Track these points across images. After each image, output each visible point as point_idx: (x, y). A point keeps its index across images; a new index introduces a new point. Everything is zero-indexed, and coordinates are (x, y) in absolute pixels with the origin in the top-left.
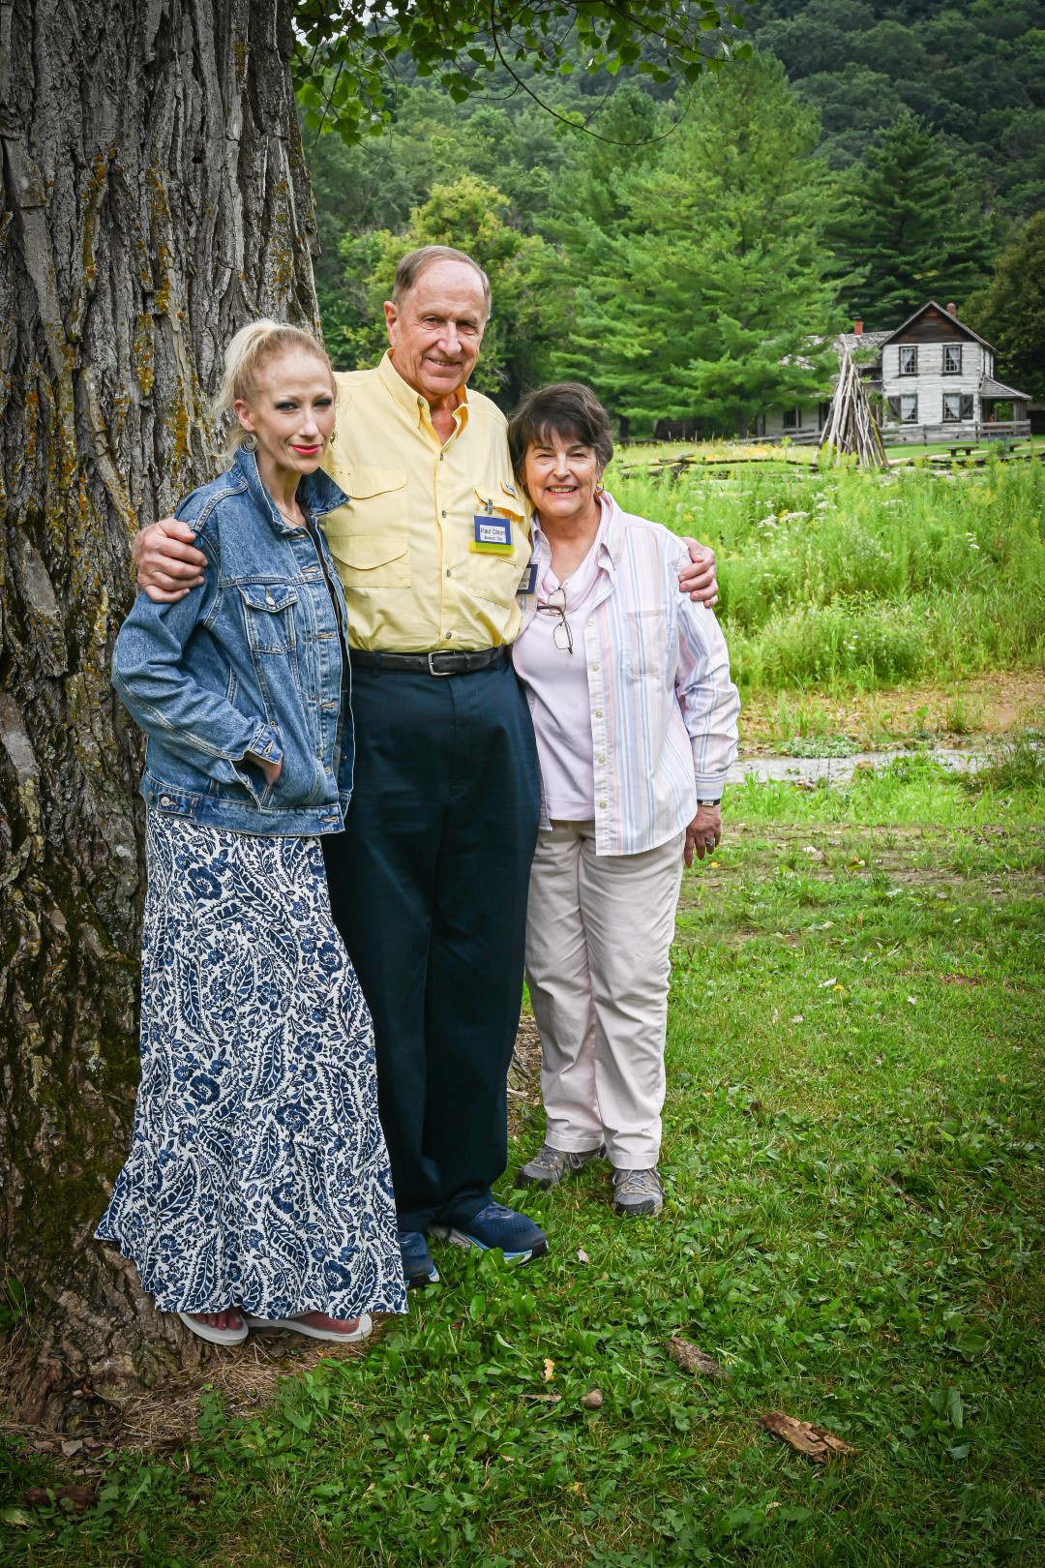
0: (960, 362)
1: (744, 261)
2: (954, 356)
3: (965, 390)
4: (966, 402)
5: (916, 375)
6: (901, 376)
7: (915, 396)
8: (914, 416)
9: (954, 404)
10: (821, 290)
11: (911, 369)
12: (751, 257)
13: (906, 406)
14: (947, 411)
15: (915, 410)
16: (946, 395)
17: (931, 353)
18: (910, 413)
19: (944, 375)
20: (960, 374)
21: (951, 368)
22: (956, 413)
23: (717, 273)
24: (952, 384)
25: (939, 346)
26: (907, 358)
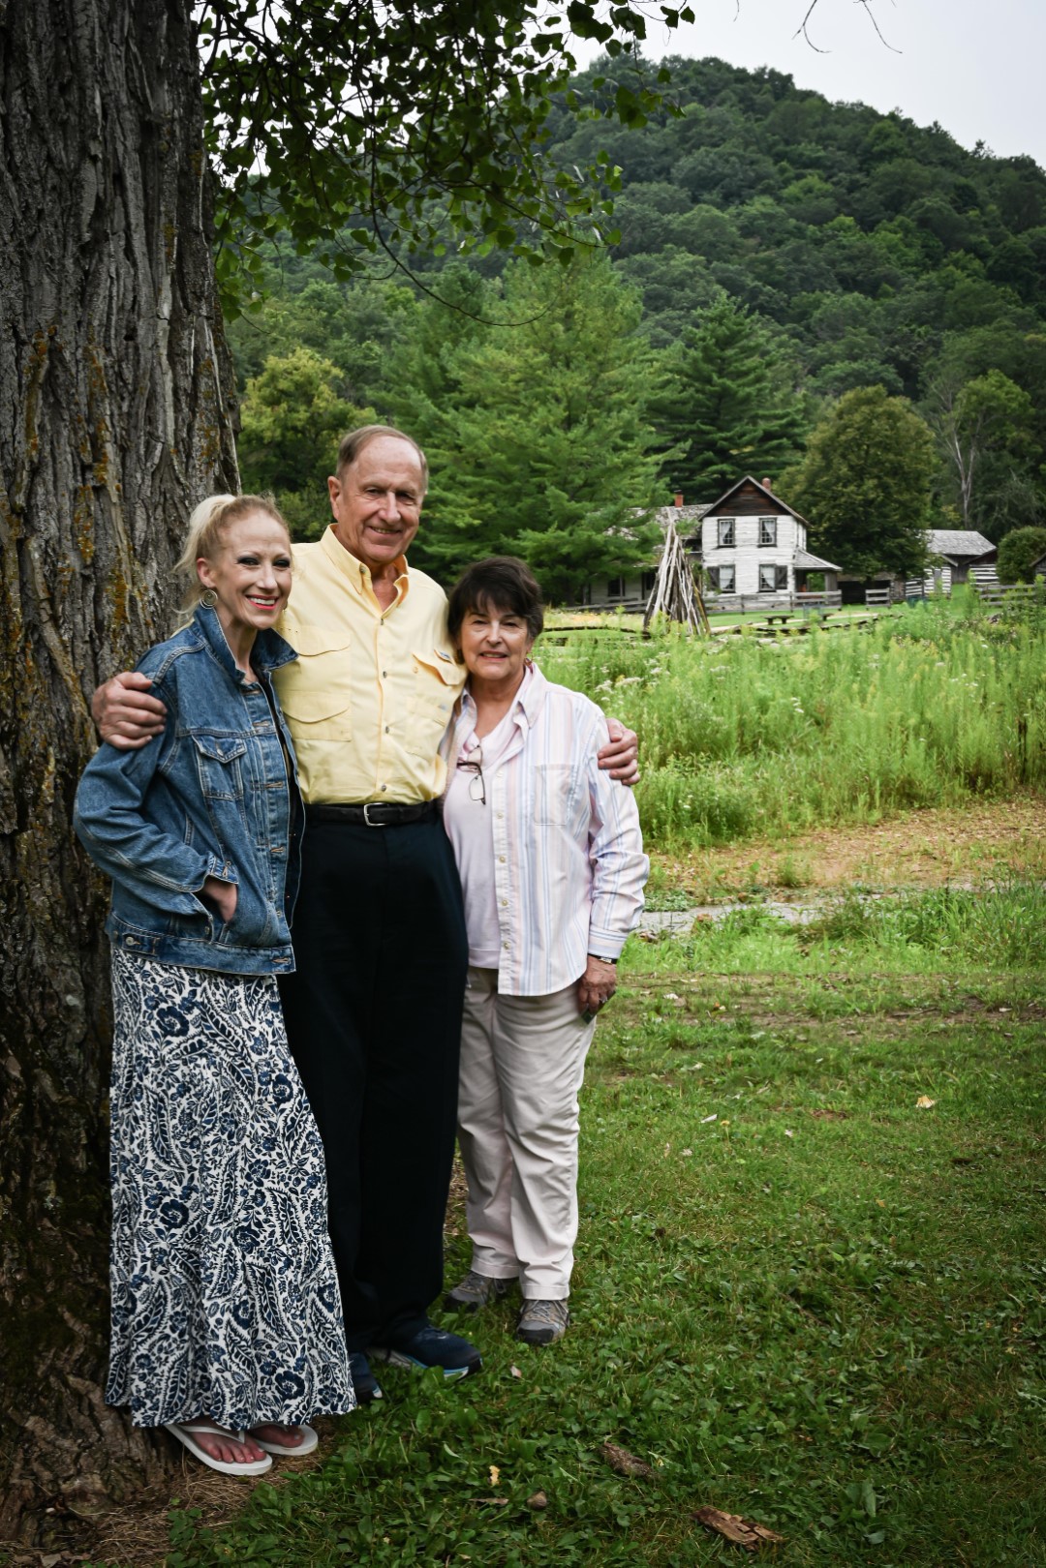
0: (775, 534)
1: (571, 435)
2: (769, 529)
3: (780, 562)
4: (781, 572)
5: (734, 547)
6: (719, 547)
7: (732, 567)
8: (732, 586)
9: (769, 574)
10: (644, 464)
11: (729, 541)
12: (576, 432)
13: (725, 576)
14: (763, 581)
15: (733, 581)
16: (762, 566)
17: (747, 526)
18: (728, 583)
19: (760, 546)
20: (775, 546)
21: (766, 540)
22: (771, 583)
23: (544, 446)
24: (768, 555)
25: (755, 519)
26: (725, 530)
